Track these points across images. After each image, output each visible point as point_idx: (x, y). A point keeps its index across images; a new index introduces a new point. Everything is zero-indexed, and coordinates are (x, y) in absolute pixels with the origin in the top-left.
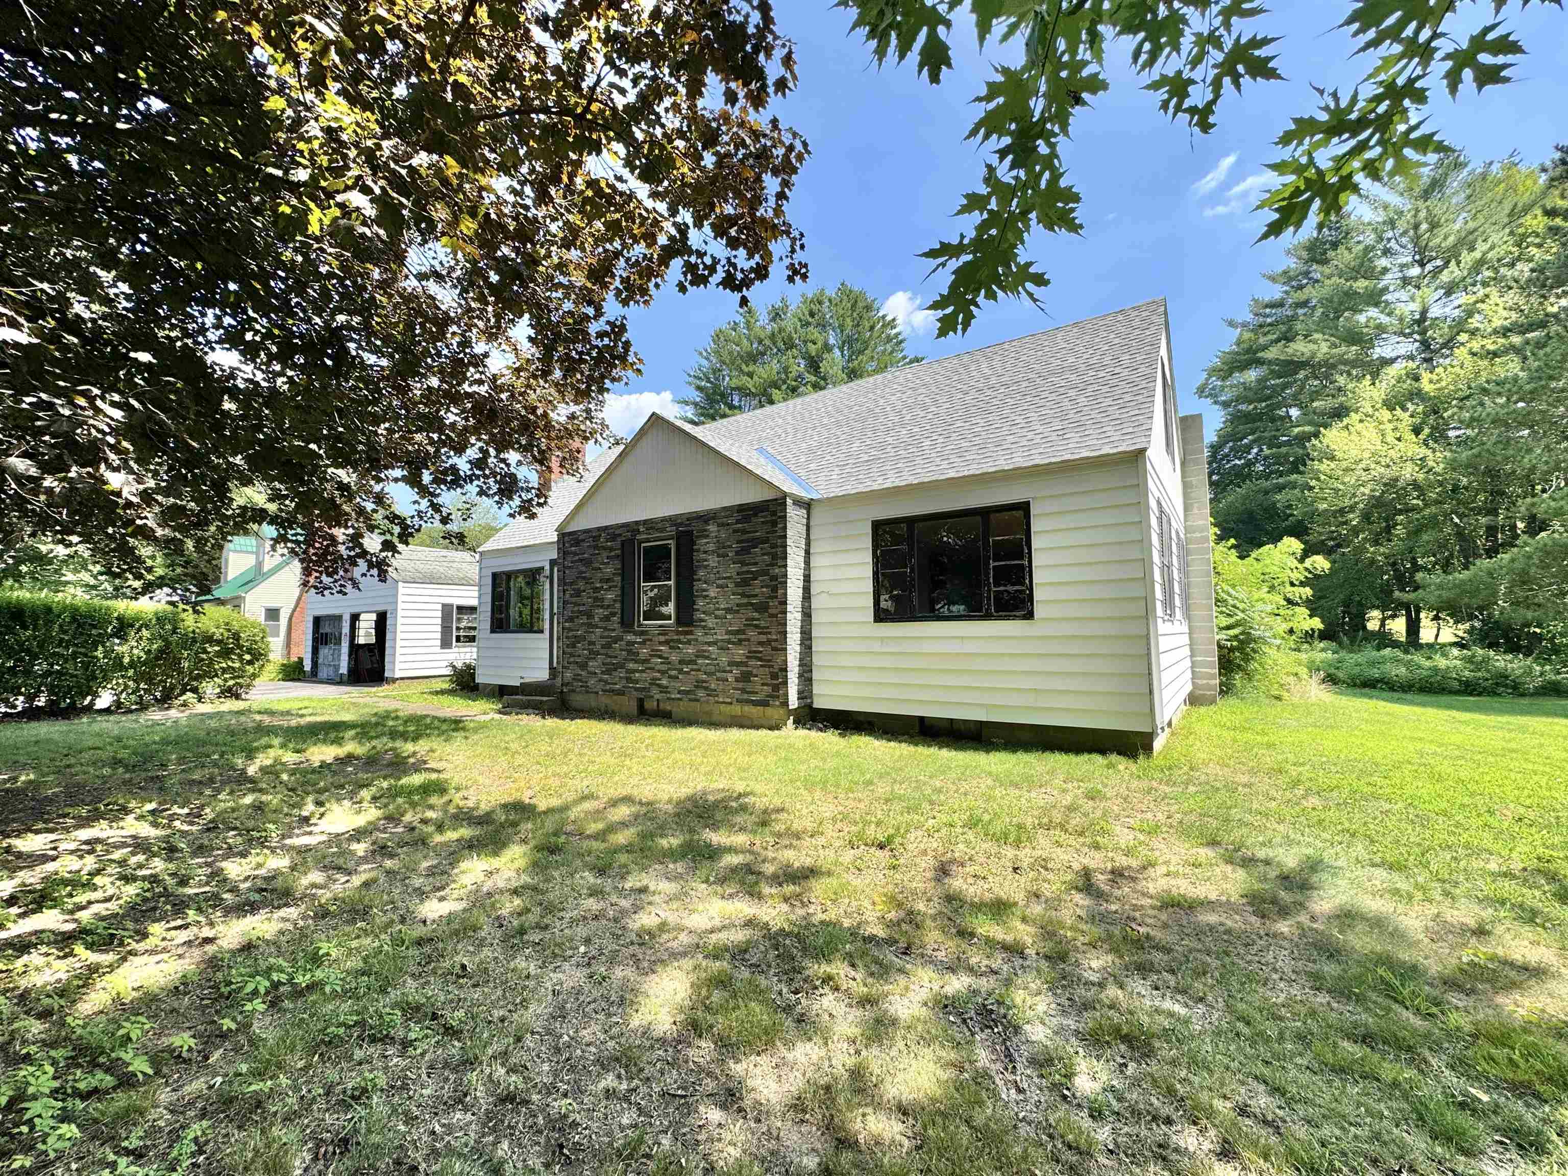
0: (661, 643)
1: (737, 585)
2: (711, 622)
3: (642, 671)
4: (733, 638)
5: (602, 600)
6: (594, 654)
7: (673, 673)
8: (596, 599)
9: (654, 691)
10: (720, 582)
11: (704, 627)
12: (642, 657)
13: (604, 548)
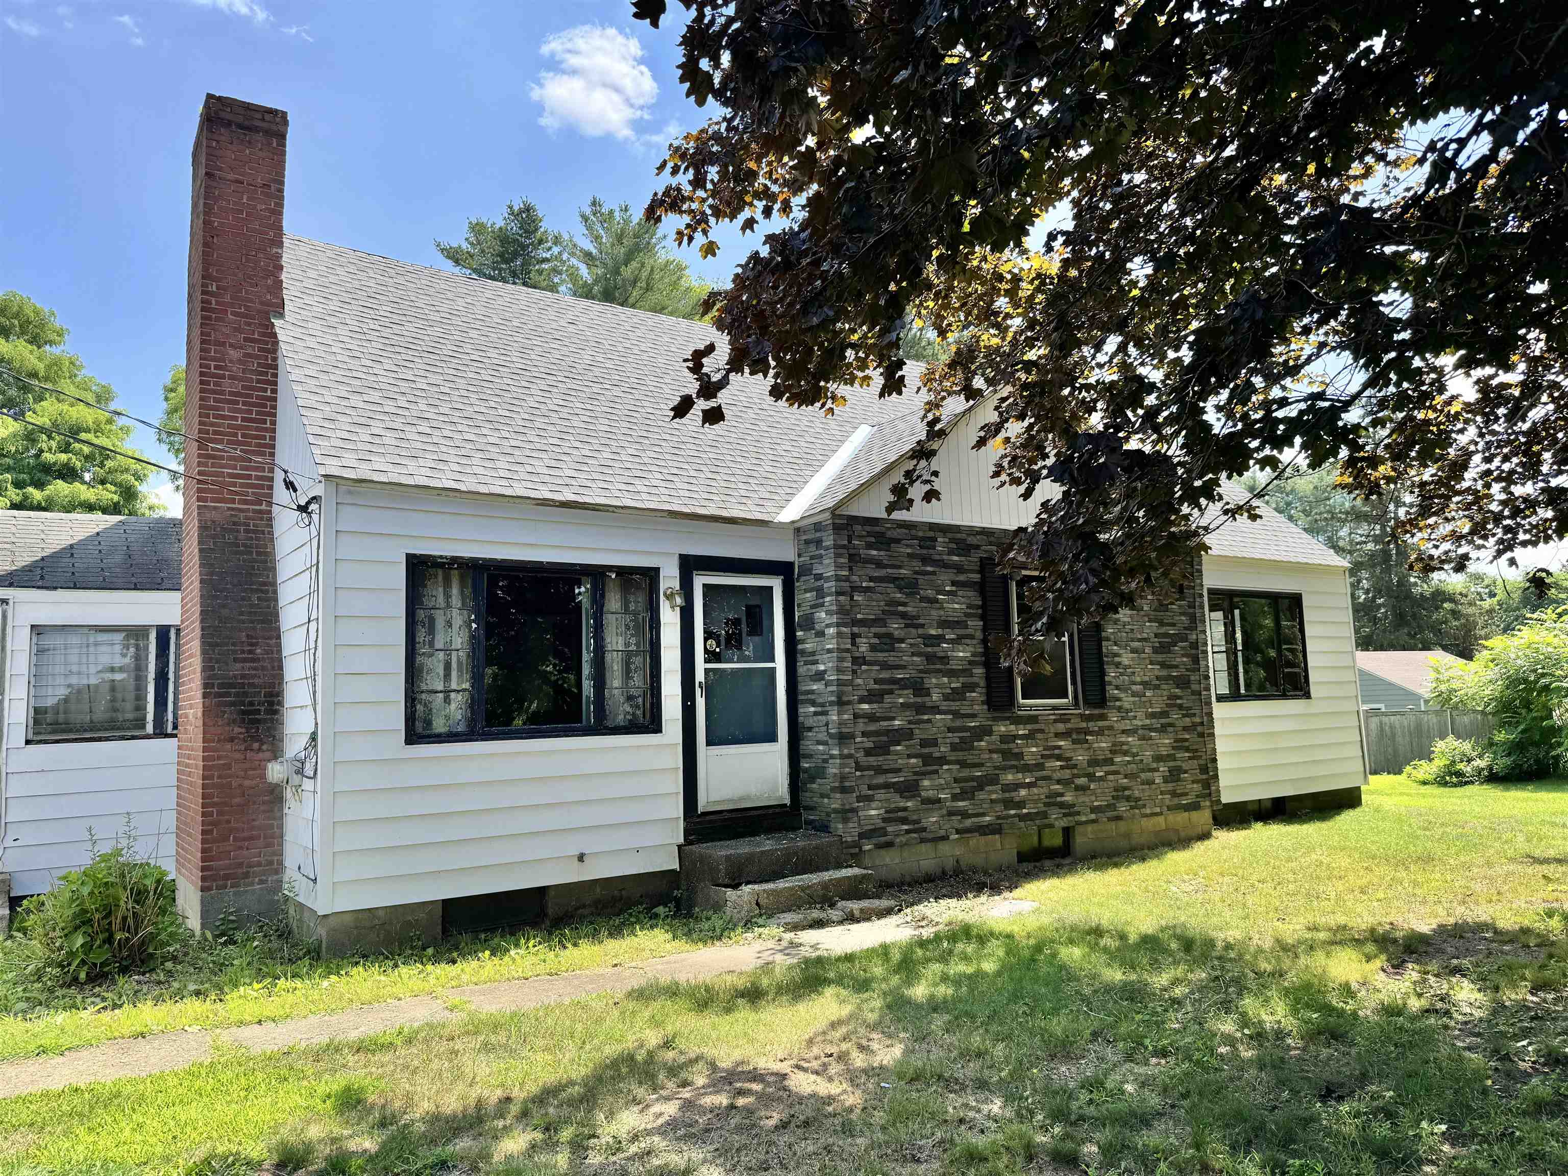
0: (1057, 735)
1: (1155, 651)
2: (1127, 701)
3: (1030, 785)
4: (1157, 724)
5: (945, 659)
6: (932, 763)
7: (1082, 781)
8: (930, 658)
9: (1054, 815)
10: (1136, 644)
11: (1119, 709)
12: (1029, 760)
13: (946, 565)
